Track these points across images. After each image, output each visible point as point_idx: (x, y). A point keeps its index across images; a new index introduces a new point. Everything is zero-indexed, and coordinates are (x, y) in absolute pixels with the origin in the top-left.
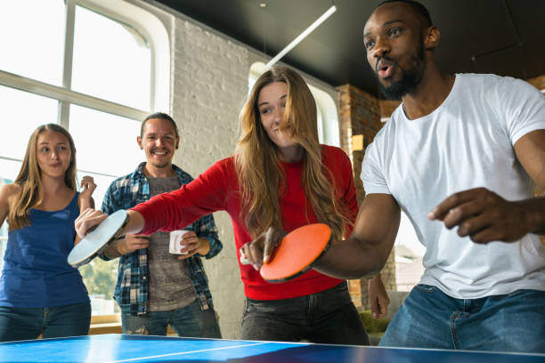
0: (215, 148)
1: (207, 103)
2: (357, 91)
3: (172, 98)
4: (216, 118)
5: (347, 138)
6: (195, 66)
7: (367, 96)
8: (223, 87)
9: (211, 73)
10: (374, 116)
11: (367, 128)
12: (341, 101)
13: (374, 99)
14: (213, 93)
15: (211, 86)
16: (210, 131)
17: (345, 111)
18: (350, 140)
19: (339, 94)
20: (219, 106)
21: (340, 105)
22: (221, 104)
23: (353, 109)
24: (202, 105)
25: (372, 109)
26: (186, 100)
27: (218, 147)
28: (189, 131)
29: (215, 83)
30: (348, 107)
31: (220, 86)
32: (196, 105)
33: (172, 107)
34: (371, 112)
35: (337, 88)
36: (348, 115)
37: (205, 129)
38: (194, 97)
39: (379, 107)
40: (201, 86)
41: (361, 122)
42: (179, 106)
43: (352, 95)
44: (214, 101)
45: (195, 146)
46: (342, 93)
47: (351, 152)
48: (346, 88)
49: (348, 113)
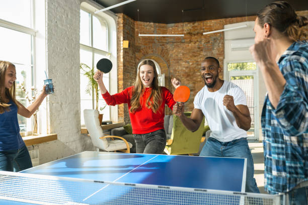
0: (66, 49)
1: (62, 25)
2: (126, 17)
3: (47, 24)
4: (66, 33)
5: (120, 41)
6: (57, 5)
7: (130, 19)
8: (69, 16)
9: (64, 9)
10: (132, 29)
11: (129, 36)
12: (118, 21)
13: (132, 21)
14: (64, 19)
15: (63, 16)
16: (64, 40)
17: (120, 27)
18: (122, 42)
19: (117, 17)
21: (118, 24)
22: (68, 26)
23: (124, 26)
24: (60, 26)
25: (132, 26)
26: (53, 24)
29: (65, 14)
30: (122, 25)
31: (67, 15)
32: (57, 26)
33: (47, 28)
35: (116, 14)
36: (122, 29)
37: (61, 39)
38: (56, 22)
39: (134, 24)
40: (59, 16)
41: (127, 33)
42: (50, 28)
43: (124, 19)
44: (65, 24)
45: (57, 49)
46: (119, 18)
47: (122, 48)
48: (121, 15)
49: (122, 28)
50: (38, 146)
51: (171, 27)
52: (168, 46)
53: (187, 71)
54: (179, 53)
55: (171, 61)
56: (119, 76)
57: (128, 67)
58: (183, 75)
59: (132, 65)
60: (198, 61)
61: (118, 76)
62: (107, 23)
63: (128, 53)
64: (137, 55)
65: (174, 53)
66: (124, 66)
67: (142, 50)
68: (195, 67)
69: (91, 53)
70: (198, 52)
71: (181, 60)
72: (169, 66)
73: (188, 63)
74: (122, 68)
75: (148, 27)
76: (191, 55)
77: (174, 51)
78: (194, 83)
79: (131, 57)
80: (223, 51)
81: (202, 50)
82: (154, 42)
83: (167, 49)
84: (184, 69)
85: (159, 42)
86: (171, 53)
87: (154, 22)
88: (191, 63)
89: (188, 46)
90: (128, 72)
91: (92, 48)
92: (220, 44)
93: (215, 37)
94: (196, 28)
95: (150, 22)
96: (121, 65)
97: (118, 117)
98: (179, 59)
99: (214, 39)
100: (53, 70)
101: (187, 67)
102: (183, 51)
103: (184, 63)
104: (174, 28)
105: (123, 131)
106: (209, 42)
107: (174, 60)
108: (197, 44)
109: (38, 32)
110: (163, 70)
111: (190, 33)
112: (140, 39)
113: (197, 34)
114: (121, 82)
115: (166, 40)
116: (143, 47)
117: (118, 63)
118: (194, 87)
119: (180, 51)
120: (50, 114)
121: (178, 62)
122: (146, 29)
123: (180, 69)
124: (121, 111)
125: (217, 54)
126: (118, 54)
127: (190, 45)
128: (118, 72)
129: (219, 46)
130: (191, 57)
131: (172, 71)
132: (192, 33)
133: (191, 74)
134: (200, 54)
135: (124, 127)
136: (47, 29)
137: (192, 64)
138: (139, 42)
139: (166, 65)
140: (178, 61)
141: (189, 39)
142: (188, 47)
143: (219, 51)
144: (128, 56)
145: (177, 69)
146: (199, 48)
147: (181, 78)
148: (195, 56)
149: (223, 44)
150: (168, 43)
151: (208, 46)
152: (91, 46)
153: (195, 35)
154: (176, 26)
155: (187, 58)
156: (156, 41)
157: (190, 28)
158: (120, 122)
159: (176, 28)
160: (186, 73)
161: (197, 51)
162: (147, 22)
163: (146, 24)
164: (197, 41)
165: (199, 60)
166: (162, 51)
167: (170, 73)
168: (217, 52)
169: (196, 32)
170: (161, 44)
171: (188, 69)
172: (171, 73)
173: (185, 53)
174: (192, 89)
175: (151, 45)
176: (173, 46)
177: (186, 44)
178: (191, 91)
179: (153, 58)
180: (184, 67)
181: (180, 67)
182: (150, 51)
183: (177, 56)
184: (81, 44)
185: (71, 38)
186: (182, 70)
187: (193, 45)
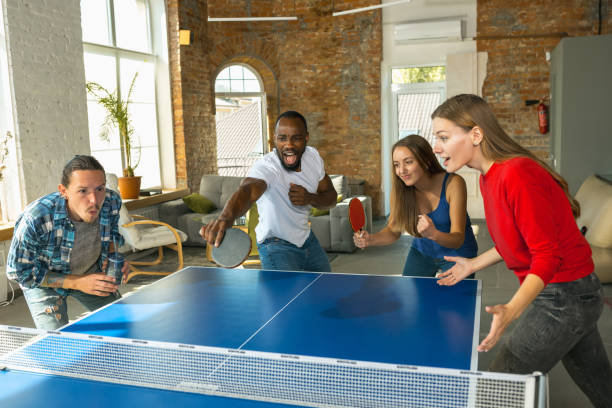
0: (51, 56)
1: (40, 10)
4: (50, 26)
5: (174, 31)
10: (200, 5)
11: (193, 19)
16: (45, 40)
17: (172, 2)
18: (177, 34)
20: (52, 13)
22: (55, 11)
23: (180, 1)
24: (36, 13)
26: (19, 9)
27: (54, 55)
28: (26, 43)
32: (29, 14)
36: (175, 7)
37: (41, 39)
38: (27, 5)
41: (188, 14)
42: (14, 18)
44: (46, 7)
45: (33, 58)
47: (179, 45)
49: (176, 5)
52: (276, 37)
53: (312, 86)
54: (297, 49)
55: (281, 67)
56: (175, 101)
57: (192, 81)
58: (304, 94)
59: (202, 77)
60: (331, 67)
61: (172, 100)
63: (191, 53)
64: (211, 57)
65: (287, 50)
66: (184, 80)
68: (327, 78)
69: (114, 59)
70: (333, 48)
71: (300, 63)
72: (278, 77)
73: (315, 69)
74: (180, 84)
76: (319, 53)
77: (287, 46)
78: (326, 109)
79: (200, 62)
80: (380, 46)
81: (339, 45)
82: (247, 31)
83: (273, 44)
84: (307, 82)
85: (256, 29)
86: (280, 50)
88: (319, 71)
89: (314, 36)
90: (195, 92)
91: (116, 48)
92: (375, 33)
93: (364, 18)
96: (178, 78)
97: (177, 179)
98: (297, 61)
99: (363, 22)
101: (312, 79)
102: (304, 46)
103: (306, 70)
105: (181, 206)
106: (353, 27)
107: (288, 63)
108: (330, 32)
110: (268, 83)
111: (316, 11)
112: (218, 24)
114: (180, 113)
115: (270, 24)
117: (171, 74)
118: (325, 117)
119: (297, 45)
120: (27, 183)
121: (295, 69)
123: (299, 82)
124: (182, 167)
125: (368, 52)
126: (170, 56)
127: (317, 34)
128: (172, 93)
129: (372, 37)
130: (319, 57)
131: (283, 86)
132: (319, 11)
133: (320, 90)
134: (336, 53)
135: (185, 200)
136: (7, 22)
137: (320, 73)
139: (271, 74)
140: (294, 65)
141: (315, 22)
142: (312, 39)
143: (372, 46)
144: (192, 59)
145: (292, 81)
146: (334, 40)
147: (301, 99)
148: (327, 56)
149: (380, 31)
150: (274, 31)
151: (351, 36)
152: (111, 45)
153: (325, 13)
155: (311, 59)
156: (250, 27)
158: (180, 189)
160: (310, 89)
161: (331, 47)
164: (331, 26)
165: (334, 64)
166: (263, 47)
167: (279, 89)
168: (368, 48)
170: (261, 33)
171: (314, 82)
172: (282, 90)
173: (307, 49)
174: (323, 120)
175: (240, 36)
176: (285, 37)
177: (310, 33)
178: (321, 124)
179: (247, 60)
180: (307, 78)
181: (298, 78)
182: (238, 47)
183: (292, 55)
184: (86, 43)
185: (62, 34)
186: (301, 84)
187: (323, 33)
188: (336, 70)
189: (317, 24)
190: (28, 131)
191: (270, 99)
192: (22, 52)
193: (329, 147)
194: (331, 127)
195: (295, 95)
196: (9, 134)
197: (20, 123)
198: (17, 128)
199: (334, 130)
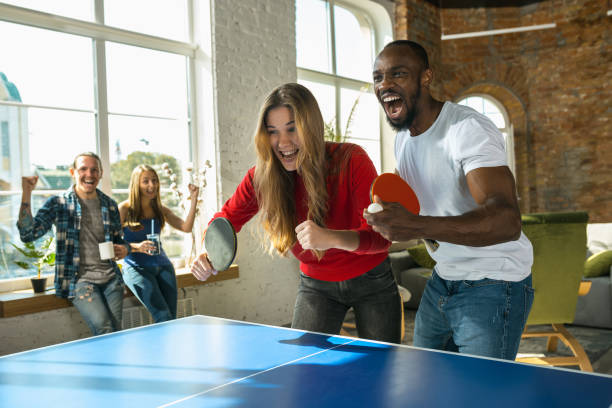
0: (261, 80)
1: (251, 29)
3: (214, 27)
4: (262, 45)
7: (426, 5)
8: (268, 9)
10: (433, 29)
12: (396, 13)
13: (433, 9)
14: (257, 16)
15: (254, 9)
16: (255, 61)
17: (401, 25)
19: (394, 4)
20: (264, 32)
21: (395, 18)
22: (267, 30)
23: (409, 22)
24: (246, 31)
25: (431, 21)
26: (228, 27)
27: (264, 79)
29: (259, 5)
30: (404, 20)
31: (264, 7)
32: (239, 32)
33: (214, 37)
34: (430, 24)
37: (250, 60)
38: (237, 23)
39: (437, 15)
40: (243, 10)
42: (221, 36)
43: (409, 6)
44: (258, 26)
45: (240, 80)
46: (398, 4)
49: (405, 27)
50: (197, 291)
51: (532, 12)
52: (524, 59)
53: (573, 115)
54: (552, 72)
55: (531, 95)
58: (563, 126)
60: (602, 89)
62: (372, 19)
64: (446, 87)
65: (541, 73)
67: (460, 73)
68: (595, 103)
69: (332, 89)
70: (603, 65)
71: (556, 88)
72: (527, 108)
73: (577, 94)
75: (472, 20)
76: (582, 73)
77: (540, 69)
78: (593, 144)
82: (489, 54)
83: (521, 67)
84: (566, 110)
85: (500, 52)
86: (530, 74)
87: (488, 5)
88: (582, 96)
89: (576, 52)
91: (337, 76)
94: (595, 6)
95: (476, 7)
98: (552, 86)
100: (232, 128)
101: (573, 106)
102: (561, 67)
103: (564, 96)
104: (536, 13)
105: (406, 258)
107: (540, 90)
108: (598, 46)
109: (198, 47)
110: (514, 116)
111: (579, 21)
112: (453, 49)
113: (599, 20)
115: (518, 45)
116: (460, 66)
118: (593, 153)
119: (553, 67)
121: (549, 96)
122: (468, 23)
123: (555, 110)
127: (580, 50)
130: (583, 78)
131: (534, 118)
132: (584, 21)
133: (583, 120)
134: (606, 71)
135: (409, 251)
136: (214, 40)
137: (585, 98)
138: (452, 56)
139: (519, 104)
140: (549, 91)
141: (577, 37)
142: (573, 57)
145: (546, 111)
146: (604, 55)
147: (558, 133)
148: (595, 77)
150: (522, 53)
152: (331, 72)
153: (592, 23)
154: (544, 9)
155: (572, 82)
156: (493, 51)
157: (579, 8)
159: (544, 13)
160: (569, 119)
161: (599, 64)
162: (468, 6)
163: (466, 12)
164: (600, 37)
165: (605, 85)
166: (508, 72)
167: (529, 122)
169: (596, 15)
170: (506, 55)
171: (576, 110)
172: (534, 123)
173: (567, 70)
174: (588, 157)
175: (480, 60)
176: (537, 58)
177: (570, 50)
178: (586, 162)
179: (488, 89)
180: (566, 105)
181: (554, 107)
182: (477, 74)
183: (547, 80)
184: (300, 68)
185: (275, 55)
186: (560, 113)
187: (588, 48)
188: (606, 92)
189: (580, 38)
190: (230, 162)
191: (517, 135)
192: (229, 74)
193: (597, 192)
194: (602, 165)
195: (551, 127)
196: (208, 163)
197: (223, 152)
198: (219, 158)
199: (604, 169)
